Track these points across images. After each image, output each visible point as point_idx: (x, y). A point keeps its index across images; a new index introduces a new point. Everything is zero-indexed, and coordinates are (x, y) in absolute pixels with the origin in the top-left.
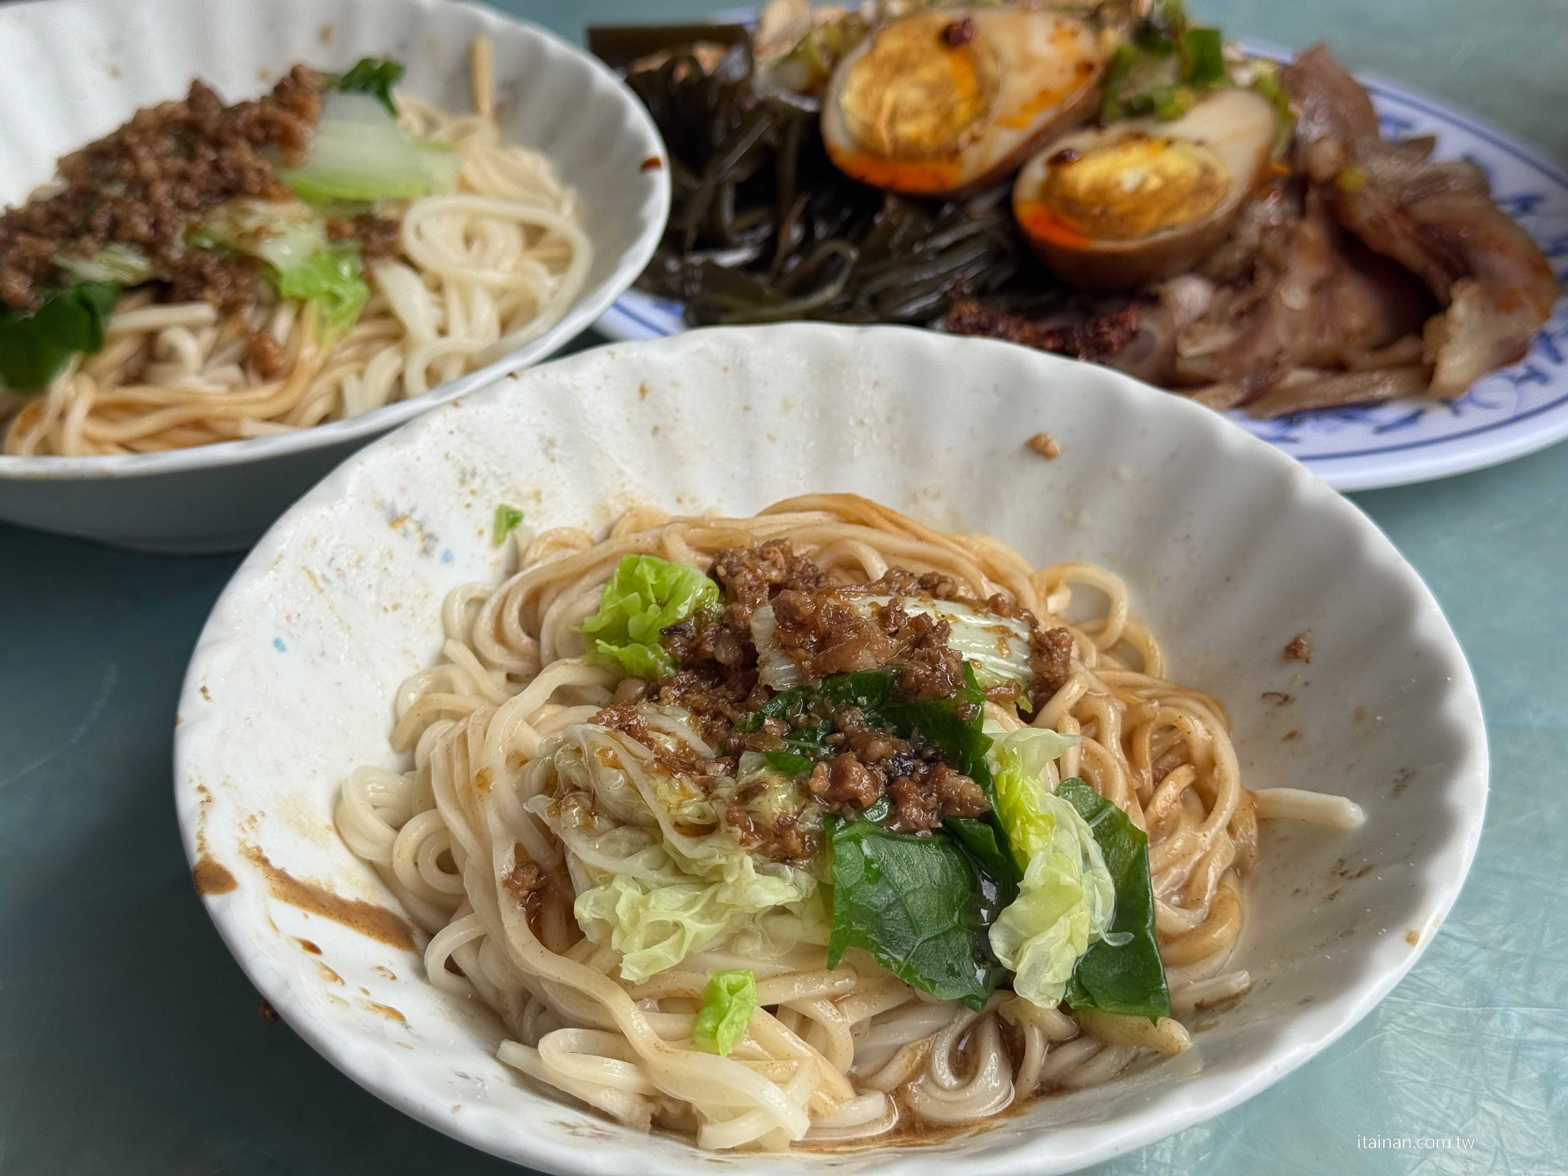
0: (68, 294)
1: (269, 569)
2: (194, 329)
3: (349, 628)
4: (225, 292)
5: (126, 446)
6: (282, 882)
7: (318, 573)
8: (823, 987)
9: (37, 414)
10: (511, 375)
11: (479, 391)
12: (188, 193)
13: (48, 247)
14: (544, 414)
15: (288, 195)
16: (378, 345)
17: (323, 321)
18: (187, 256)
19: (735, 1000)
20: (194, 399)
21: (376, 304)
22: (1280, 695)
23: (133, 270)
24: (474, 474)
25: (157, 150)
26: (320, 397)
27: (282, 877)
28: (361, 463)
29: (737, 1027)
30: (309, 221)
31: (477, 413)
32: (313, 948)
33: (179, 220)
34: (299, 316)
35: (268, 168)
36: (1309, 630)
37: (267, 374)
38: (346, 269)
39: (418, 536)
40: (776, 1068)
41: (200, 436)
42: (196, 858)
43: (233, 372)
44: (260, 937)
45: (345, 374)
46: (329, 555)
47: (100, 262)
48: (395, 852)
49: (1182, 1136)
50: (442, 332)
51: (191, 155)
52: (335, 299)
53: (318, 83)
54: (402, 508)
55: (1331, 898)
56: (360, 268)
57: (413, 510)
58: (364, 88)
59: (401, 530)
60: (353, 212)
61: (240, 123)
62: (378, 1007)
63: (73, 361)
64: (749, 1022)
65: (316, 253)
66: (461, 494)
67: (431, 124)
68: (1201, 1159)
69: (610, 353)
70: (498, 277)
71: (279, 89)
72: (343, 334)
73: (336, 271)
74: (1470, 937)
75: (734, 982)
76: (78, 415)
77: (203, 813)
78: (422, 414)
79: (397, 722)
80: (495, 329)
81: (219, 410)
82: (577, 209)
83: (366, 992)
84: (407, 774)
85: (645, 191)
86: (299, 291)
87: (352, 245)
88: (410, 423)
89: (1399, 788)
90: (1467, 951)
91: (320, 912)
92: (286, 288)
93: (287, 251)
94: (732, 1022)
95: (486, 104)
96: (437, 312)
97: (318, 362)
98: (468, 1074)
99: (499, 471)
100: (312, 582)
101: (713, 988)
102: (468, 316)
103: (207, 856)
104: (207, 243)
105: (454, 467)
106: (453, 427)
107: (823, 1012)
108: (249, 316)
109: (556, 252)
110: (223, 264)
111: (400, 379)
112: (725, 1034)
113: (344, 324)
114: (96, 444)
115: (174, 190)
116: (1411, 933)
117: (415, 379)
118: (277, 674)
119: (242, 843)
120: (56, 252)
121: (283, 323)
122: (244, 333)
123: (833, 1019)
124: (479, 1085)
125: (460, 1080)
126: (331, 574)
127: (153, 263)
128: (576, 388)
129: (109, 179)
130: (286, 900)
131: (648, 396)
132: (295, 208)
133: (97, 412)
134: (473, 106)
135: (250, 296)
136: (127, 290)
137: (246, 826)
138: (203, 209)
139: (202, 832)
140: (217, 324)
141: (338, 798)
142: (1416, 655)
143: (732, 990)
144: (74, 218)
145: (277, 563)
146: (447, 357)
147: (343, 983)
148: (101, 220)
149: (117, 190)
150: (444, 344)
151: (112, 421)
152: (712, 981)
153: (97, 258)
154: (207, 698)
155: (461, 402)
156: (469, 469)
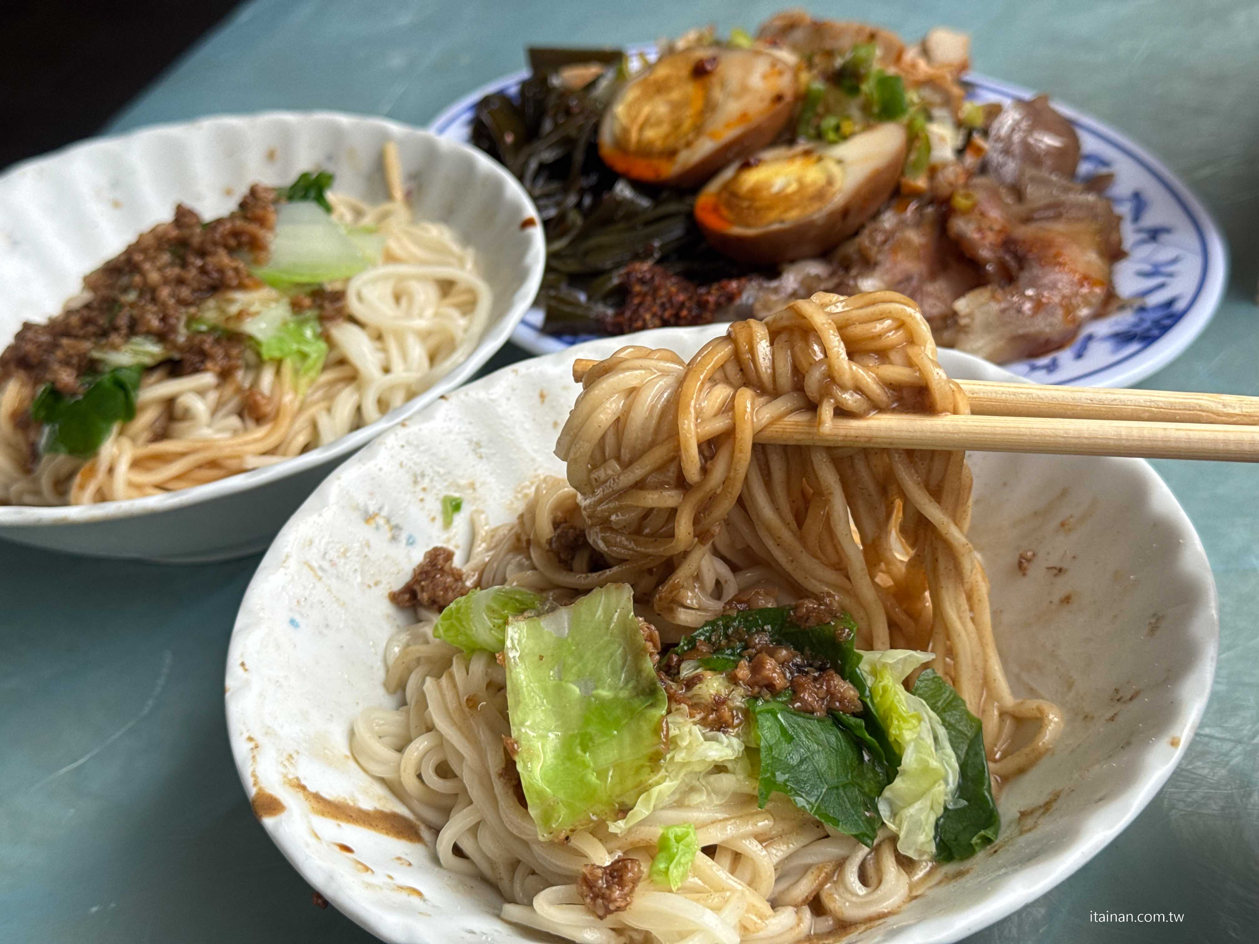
0: (106, 379)
1: (281, 567)
2: (201, 393)
3: (344, 604)
4: (221, 362)
5: (161, 487)
6: (319, 802)
7: (315, 565)
8: (749, 828)
9: (92, 472)
10: (442, 397)
11: (419, 412)
12: (185, 292)
13: (86, 345)
14: (471, 423)
15: (258, 284)
16: (340, 385)
17: (296, 372)
18: (190, 339)
19: (681, 847)
20: (208, 445)
21: (335, 355)
22: (1055, 568)
23: (152, 355)
24: (423, 476)
25: (158, 264)
26: (301, 431)
27: (317, 797)
28: (339, 478)
29: (684, 867)
30: (277, 301)
31: (420, 430)
32: (346, 849)
33: (181, 313)
34: (278, 373)
35: (241, 265)
36: (1071, 516)
37: (260, 420)
38: (308, 333)
39: (386, 527)
40: (714, 898)
41: (214, 473)
42: (252, 791)
43: (234, 421)
44: (308, 845)
45: (317, 411)
46: (322, 553)
47: (126, 351)
48: (402, 768)
49: (1024, 915)
50: (387, 370)
51: (184, 265)
52: (304, 356)
53: (272, 196)
54: (372, 509)
55: (1112, 719)
56: (319, 330)
57: (380, 509)
58: (305, 197)
59: (374, 525)
60: (308, 289)
61: (217, 236)
62: (401, 888)
63: (115, 428)
64: (692, 864)
65: (285, 324)
66: (415, 492)
67: (358, 214)
68: (1041, 931)
69: (515, 371)
70: (421, 324)
71: (243, 205)
72: (312, 381)
73: (302, 335)
74: (1228, 736)
75: (679, 833)
76: (122, 468)
77: (254, 757)
78: (379, 434)
79: (387, 671)
80: (426, 363)
81: (227, 452)
82: (476, 263)
83: (390, 877)
84: (401, 709)
85: (526, 244)
86: (277, 354)
87: (310, 314)
88: (371, 443)
89: (1154, 629)
90: (1227, 746)
91: (349, 822)
92: (266, 353)
93: (263, 325)
94: (679, 863)
95: (398, 193)
96: (381, 356)
97: (297, 404)
98: (475, 931)
99: (442, 471)
100: (312, 573)
101: (664, 839)
102: (405, 356)
103: (260, 789)
104: (204, 328)
105: (408, 472)
106: (402, 443)
107: (752, 847)
108: (242, 377)
109: (464, 298)
110: (218, 341)
111: (359, 409)
112: (675, 873)
113: (312, 374)
114: (138, 488)
115: (174, 291)
116: (1174, 738)
117: (370, 409)
118: (295, 646)
119: (285, 776)
120: (93, 348)
121: (267, 378)
122: (239, 390)
123: (759, 852)
124: (484, 937)
125: (468, 936)
126: (326, 565)
127: (165, 348)
128: (493, 401)
129: (125, 290)
130: (323, 815)
131: (547, 400)
132: (264, 293)
133: (137, 464)
134: (389, 196)
135: (240, 362)
136: (148, 370)
137: (286, 763)
138: (196, 303)
139: (254, 771)
140: (218, 386)
141: (352, 734)
142: (1154, 526)
143: (678, 840)
144: (103, 321)
145: (285, 562)
146: (392, 388)
147: (373, 872)
148: (123, 321)
149: (132, 296)
150: (389, 377)
151: (148, 470)
152: (663, 834)
153: (124, 348)
154: (246, 670)
155: (407, 423)
156: (419, 473)
